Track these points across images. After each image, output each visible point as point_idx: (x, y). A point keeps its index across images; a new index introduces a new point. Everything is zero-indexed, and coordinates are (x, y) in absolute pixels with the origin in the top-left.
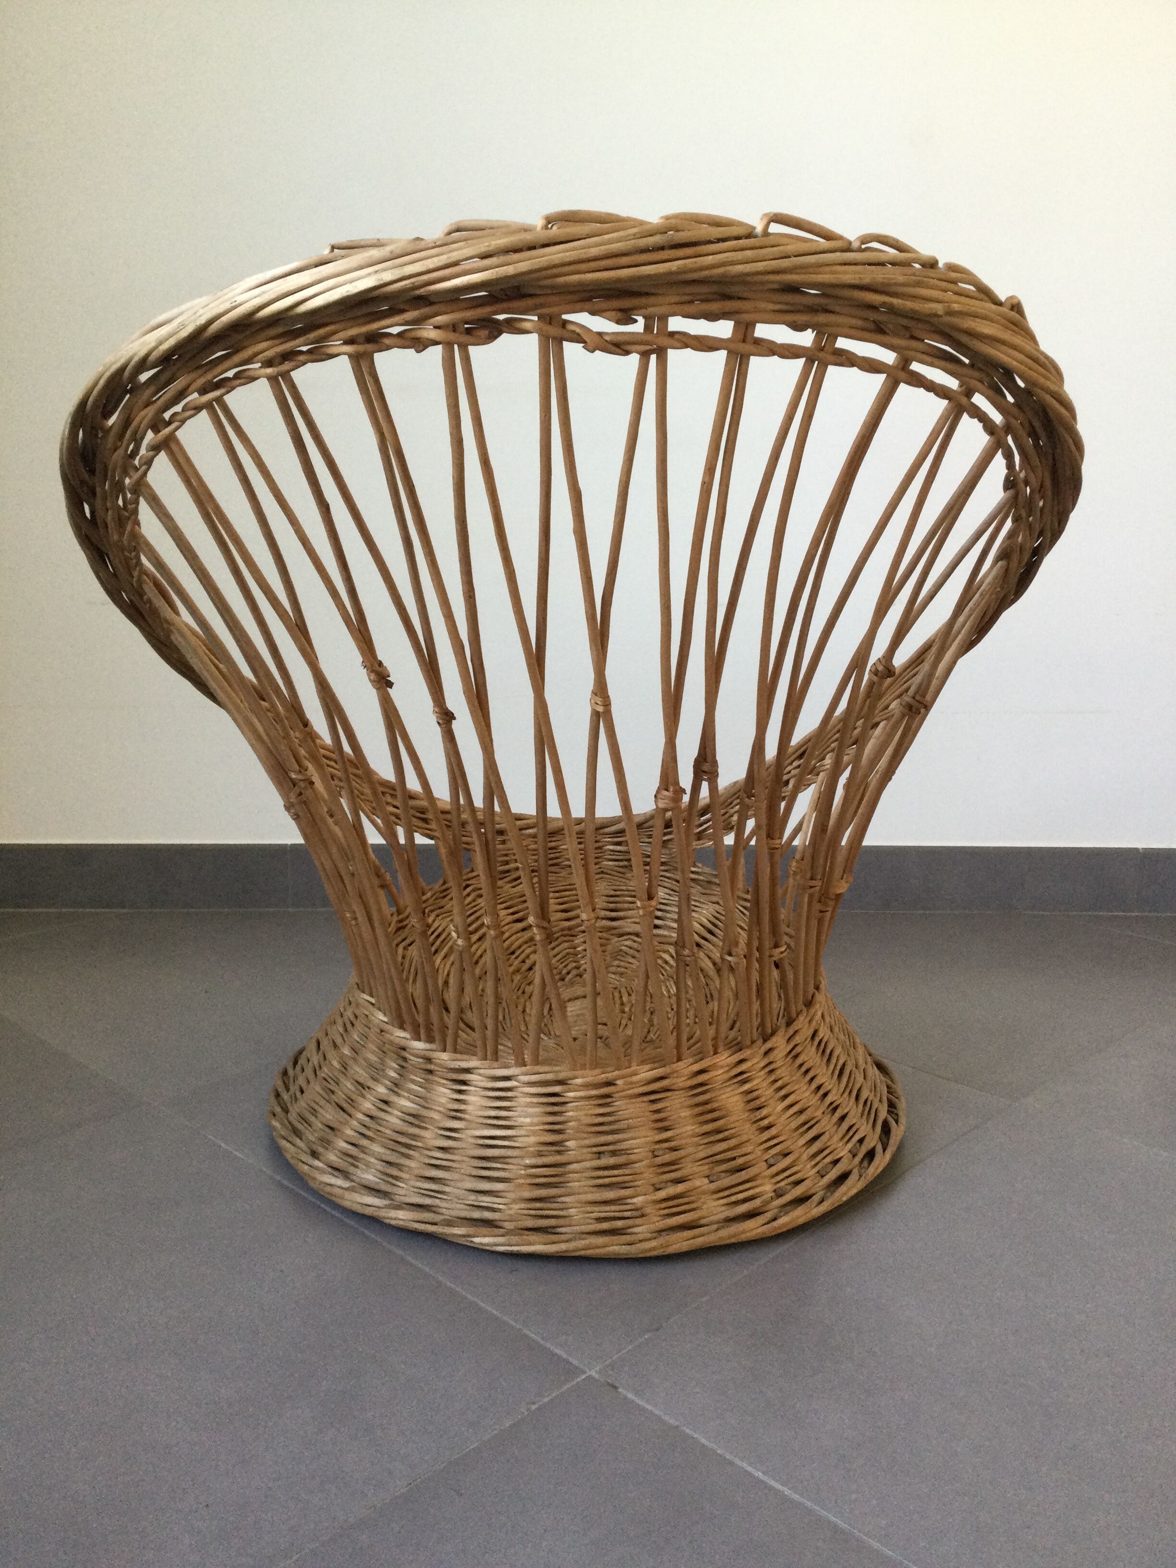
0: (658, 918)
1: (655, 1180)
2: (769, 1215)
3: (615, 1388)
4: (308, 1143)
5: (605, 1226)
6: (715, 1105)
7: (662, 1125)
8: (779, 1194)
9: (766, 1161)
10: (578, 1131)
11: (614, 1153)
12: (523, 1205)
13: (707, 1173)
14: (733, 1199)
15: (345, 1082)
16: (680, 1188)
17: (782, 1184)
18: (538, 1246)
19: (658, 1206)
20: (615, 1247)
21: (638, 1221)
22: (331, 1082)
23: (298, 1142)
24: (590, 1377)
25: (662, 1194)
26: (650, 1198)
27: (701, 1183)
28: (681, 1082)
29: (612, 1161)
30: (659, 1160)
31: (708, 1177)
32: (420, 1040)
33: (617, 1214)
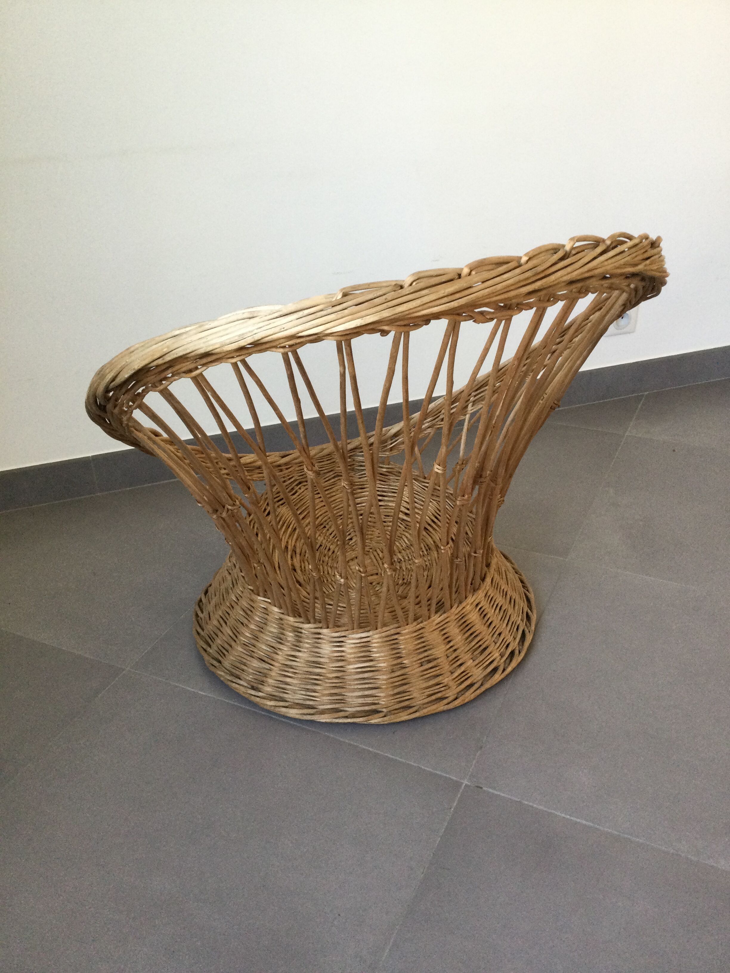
0: (380, 500)
1: (451, 669)
2: (501, 668)
3: (481, 788)
4: (248, 682)
5: (433, 697)
6: (468, 622)
7: (448, 640)
8: (502, 656)
9: (494, 641)
10: (409, 654)
11: (429, 661)
12: (391, 698)
13: (471, 657)
14: (485, 665)
15: (260, 646)
16: (463, 668)
17: (502, 650)
18: (404, 716)
19: (454, 681)
20: (441, 707)
21: (448, 691)
22: (250, 646)
23: (241, 682)
24: (466, 785)
25: (456, 674)
26: (451, 678)
27: (470, 663)
28: (453, 617)
29: (430, 665)
30: (450, 658)
31: (472, 658)
32: (310, 623)
33: (437, 691)
